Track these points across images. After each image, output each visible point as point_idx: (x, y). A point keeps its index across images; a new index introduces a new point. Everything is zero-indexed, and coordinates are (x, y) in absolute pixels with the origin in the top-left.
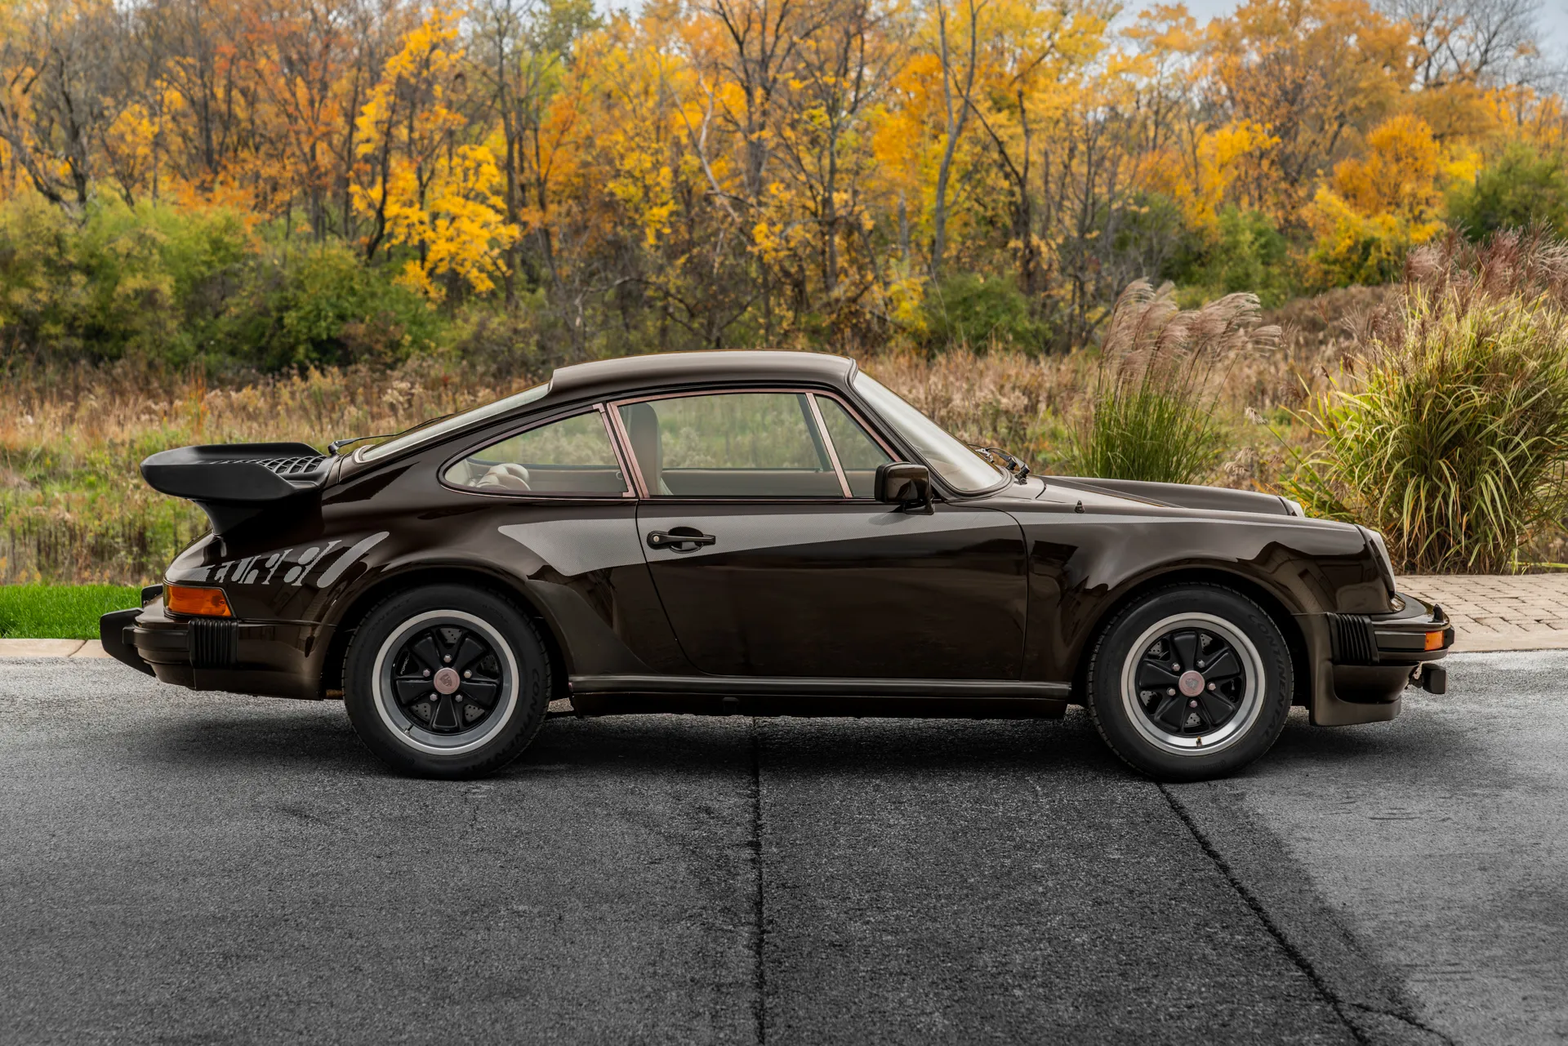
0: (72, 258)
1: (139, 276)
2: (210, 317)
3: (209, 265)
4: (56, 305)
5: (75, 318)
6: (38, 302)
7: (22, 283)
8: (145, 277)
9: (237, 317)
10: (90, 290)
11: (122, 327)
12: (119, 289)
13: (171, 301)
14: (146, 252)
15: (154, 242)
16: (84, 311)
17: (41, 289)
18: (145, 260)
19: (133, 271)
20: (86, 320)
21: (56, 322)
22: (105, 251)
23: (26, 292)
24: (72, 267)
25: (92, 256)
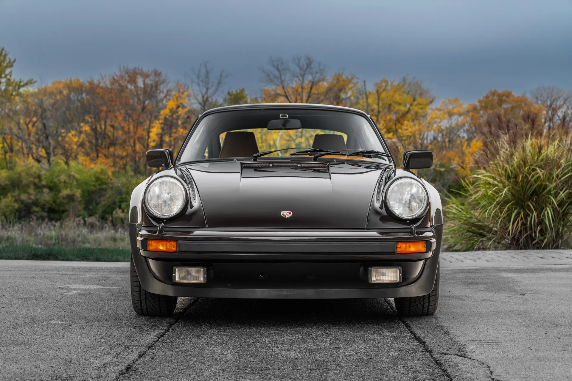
0: (44, 183)
1: (68, 190)
2: (94, 205)
3: (95, 186)
4: (37, 200)
5: (44, 205)
6: (31, 199)
7: (25, 192)
8: (71, 190)
9: (105, 205)
10: (50, 194)
11: (62, 208)
12: (61, 194)
13: (80, 199)
14: (71, 181)
15: (74, 177)
16: (47, 202)
17: (32, 194)
18: (71, 184)
19: (66, 188)
20: (48, 205)
21: (37, 206)
22: (56, 180)
23: (26, 195)
24: (44, 186)
25: (51, 182)
